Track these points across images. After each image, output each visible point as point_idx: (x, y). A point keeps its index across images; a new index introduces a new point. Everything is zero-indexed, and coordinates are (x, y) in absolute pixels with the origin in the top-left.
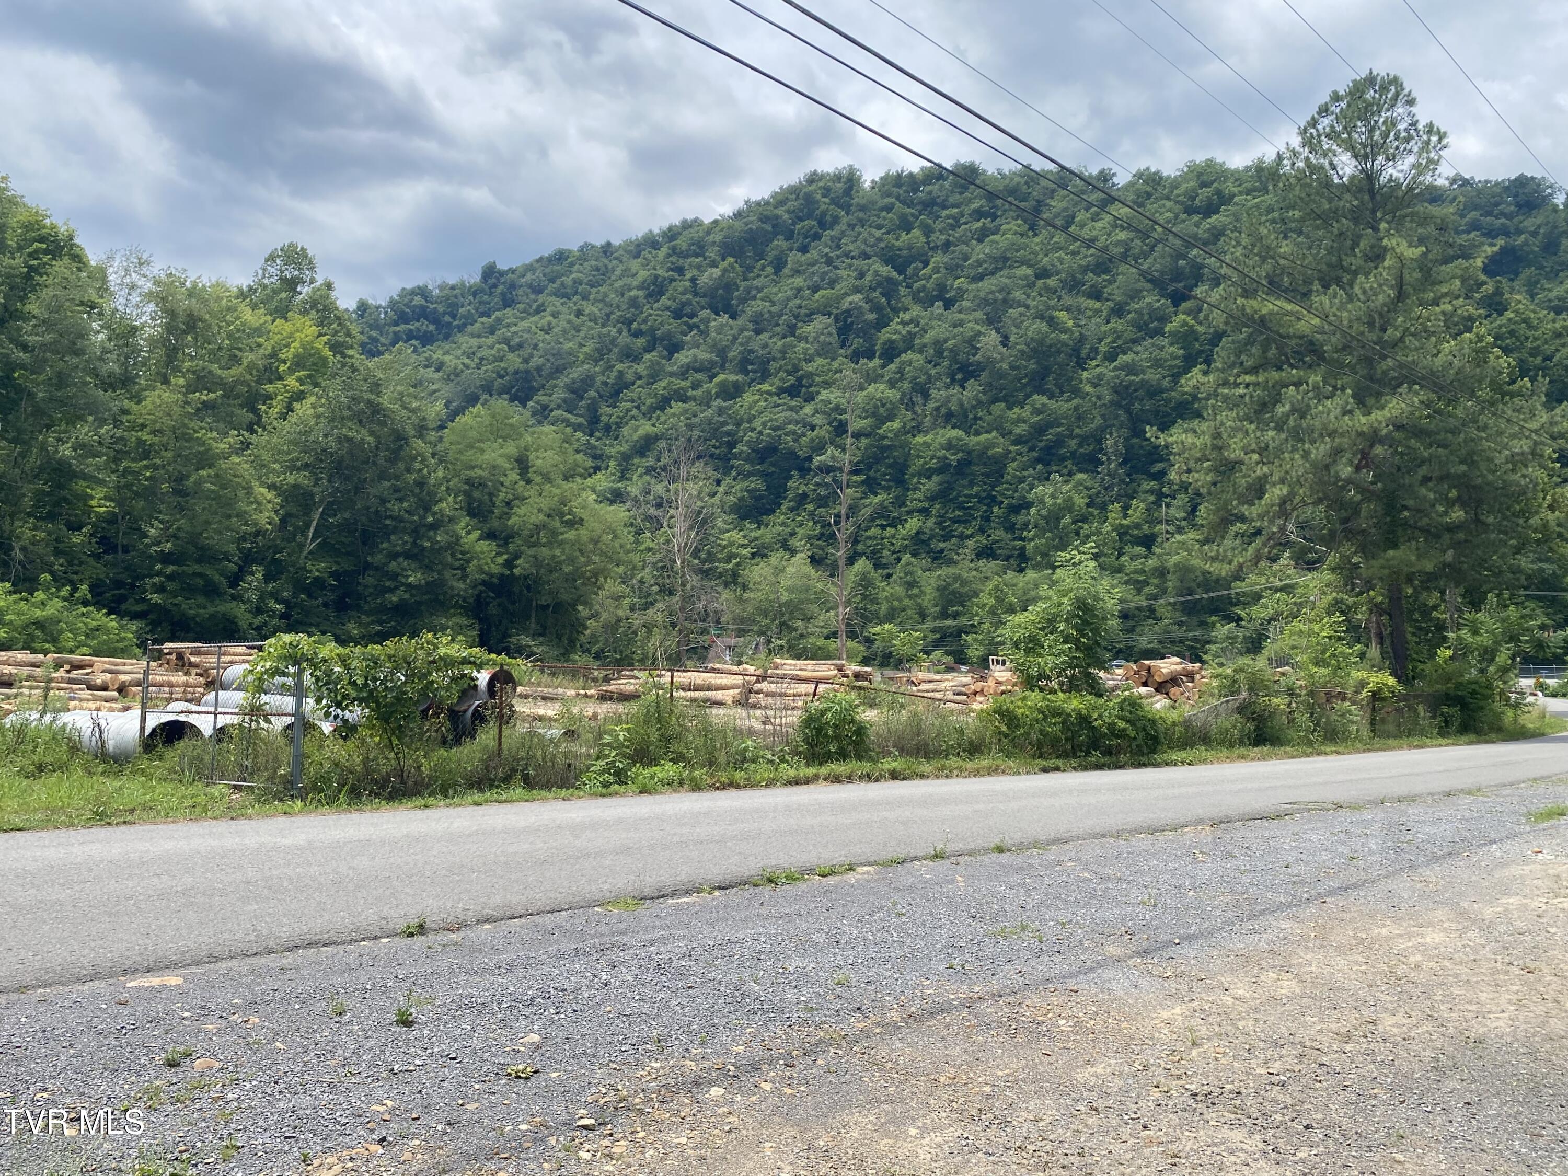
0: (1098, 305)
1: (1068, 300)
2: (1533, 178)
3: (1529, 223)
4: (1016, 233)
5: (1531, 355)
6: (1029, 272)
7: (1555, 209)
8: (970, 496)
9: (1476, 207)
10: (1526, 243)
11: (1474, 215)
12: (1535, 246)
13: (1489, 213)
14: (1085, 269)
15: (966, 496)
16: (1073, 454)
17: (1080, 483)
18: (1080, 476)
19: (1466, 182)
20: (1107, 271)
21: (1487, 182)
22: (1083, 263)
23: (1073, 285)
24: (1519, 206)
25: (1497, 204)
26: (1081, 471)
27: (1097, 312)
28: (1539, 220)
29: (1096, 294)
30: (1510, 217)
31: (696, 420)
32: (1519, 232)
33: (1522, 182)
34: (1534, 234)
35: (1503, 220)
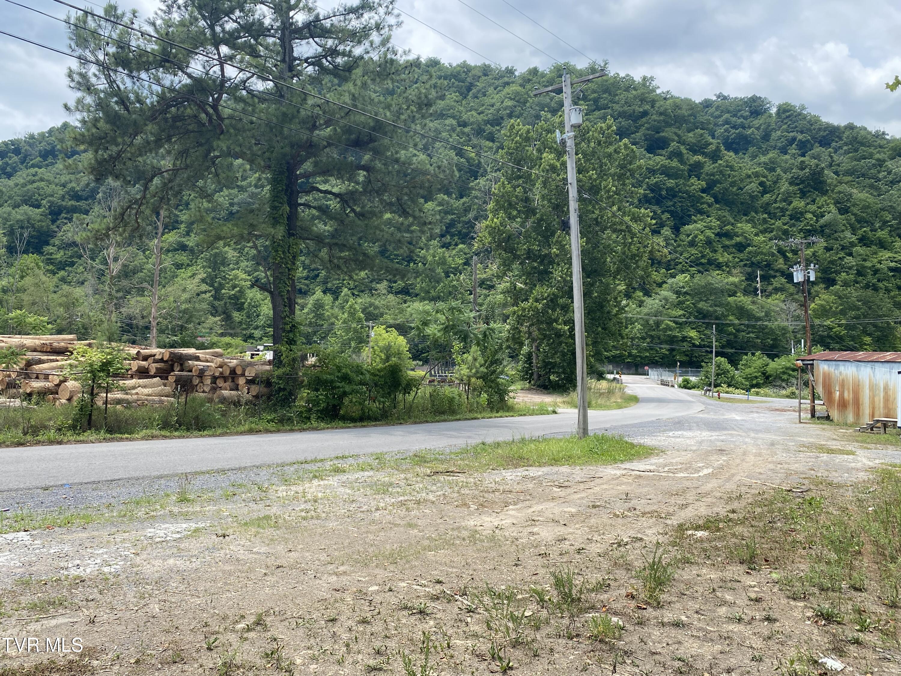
0: (491, 144)
1: (475, 141)
2: (760, 98)
3: (756, 122)
4: (455, 101)
5: (731, 186)
6: (454, 122)
7: (770, 116)
8: (397, 255)
9: (728, 112)
10: (753, 133)
11: (727, 116)
12: (758, 135)
13: (735, 116)
14: (487, 122)
15: (395, 255)
16: (460, 232)
17: (461, 250)
18: (461, 246)
19: (725, 98)
20: (499, 124)
21: (736, 98)
22: (486, 118)
23: (479, 132)
24: (752, 113)
25: (740, 111)
26: (463, 243)
27: (491, 148)
28: (761, 122)
29: (491, 138)
30: (745, 118)
31: (236, 200)
32: (750, 127)
33: (754, 99)
34: (758, 129)
35: (742, 120)
